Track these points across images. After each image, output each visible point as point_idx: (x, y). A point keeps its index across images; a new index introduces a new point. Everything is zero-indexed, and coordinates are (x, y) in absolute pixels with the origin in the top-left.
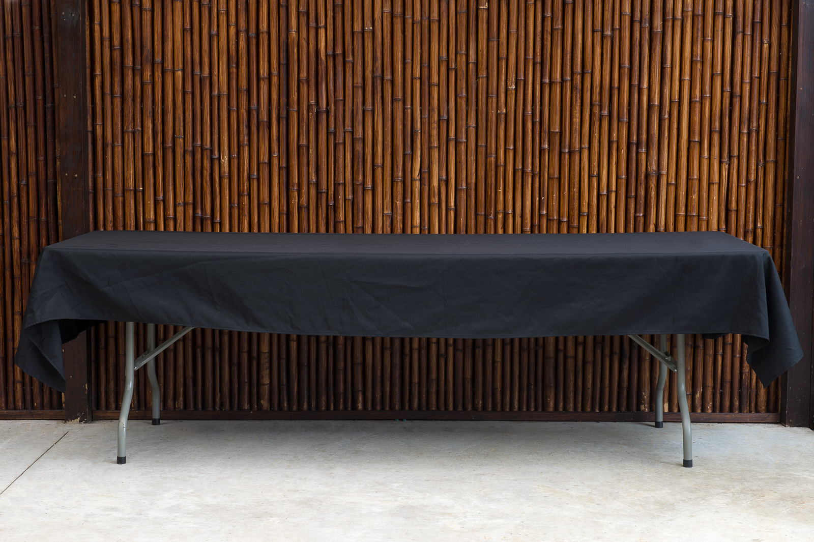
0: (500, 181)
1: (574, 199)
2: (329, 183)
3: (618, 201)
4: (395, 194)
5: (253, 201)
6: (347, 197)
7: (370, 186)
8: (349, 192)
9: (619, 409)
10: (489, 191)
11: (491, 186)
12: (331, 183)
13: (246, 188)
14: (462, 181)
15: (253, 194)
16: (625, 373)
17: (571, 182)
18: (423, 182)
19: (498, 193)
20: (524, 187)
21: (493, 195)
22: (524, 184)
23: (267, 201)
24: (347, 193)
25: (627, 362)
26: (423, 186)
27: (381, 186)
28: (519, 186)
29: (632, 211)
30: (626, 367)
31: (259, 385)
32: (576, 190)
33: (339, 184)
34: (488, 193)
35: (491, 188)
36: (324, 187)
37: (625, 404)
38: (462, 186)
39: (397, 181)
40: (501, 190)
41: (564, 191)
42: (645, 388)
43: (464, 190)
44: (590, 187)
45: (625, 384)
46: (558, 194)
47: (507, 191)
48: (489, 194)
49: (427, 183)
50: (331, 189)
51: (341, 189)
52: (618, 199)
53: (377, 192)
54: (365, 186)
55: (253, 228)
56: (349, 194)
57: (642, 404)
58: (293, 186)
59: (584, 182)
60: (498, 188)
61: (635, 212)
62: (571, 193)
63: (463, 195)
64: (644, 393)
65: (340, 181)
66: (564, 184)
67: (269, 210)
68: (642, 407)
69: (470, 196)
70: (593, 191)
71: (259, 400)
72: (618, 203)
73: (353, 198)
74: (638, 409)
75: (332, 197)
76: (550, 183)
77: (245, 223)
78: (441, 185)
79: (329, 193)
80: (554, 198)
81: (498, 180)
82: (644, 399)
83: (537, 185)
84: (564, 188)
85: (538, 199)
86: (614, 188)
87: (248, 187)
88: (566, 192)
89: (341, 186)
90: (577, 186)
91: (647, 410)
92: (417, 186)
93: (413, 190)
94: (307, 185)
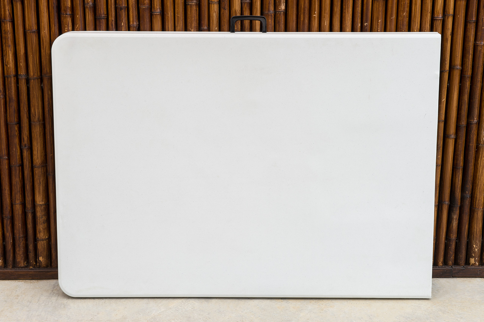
0: (315, 4)
1: (403, 25)
2: (109, 7)
3: (456, 27)
4: (189, 20)
5: (18, 28)
6: (131, 23)
7: (159, 11)
8: (133, 18)
9: (445, 263)
10: (302, 16)
11: (304, 10)
12: (111, 6)
13: (7, 13)
14: (269, 4)
15: (17, 21)
16: (455, 224)
17: (400, 5)
18: (222, 6)
19: (313, 19)
20: (344, 11)
21: (307, 21)
22: (344, 7)
23: (35, 28)
24: (131, 19)
25: (458, 212)
26: (222, 10)
27: (172, 10)
28: (337, 9)
29: (472, 38)
30: (455, 217)
31: (35, 240)
32: (405, 14)
33: (121, 9)
34: (300, 18)
35: (304, 13)
36: (102, 12)
37: (452, 257)
38: (269, 10)
39: (191, 6)
40: (316, 15)
41: (391, 16)
42: (476, 240)
43: (271, 15)
44: (423, 10)
45: (454, 236)
46: (384, 19)
47: (323, 16)
48: (302, 19)
49: (227, 7)
50: (111, 14)
51: (124, 14)
52: (456, 24)
53: (167, 18)
54: (153, 11)
55: (19, 61)
56: (133, 20)
57: (472, 257)
58: (65, 11)
59: (416, 4)
60: (313, 13)
61: (476, 39)
62: (400, 18)
63: (270, 20)
64: (474, 246)
65: (122, 4)
66: (392, 7)
67: (37, 40)
68: (472, 261)
69: (279, 22)
70: (427, 16)
71: (36, 256)
72: (455, 30)
73: (139, 25)
74: (467, 262)
75: (114, 24)
76: (375, 5)
77: (9, 56)
78: (244, 9)
79: (110, 18)
80: (380, 24)
81: (313, 3)
82: (475, 252)
83: (359, 9)
84: (392, 11)
85: (360, 25)
86: (451, 11)
87: (11, 11)
88: (394, 17)
89: (123, 11)
90: (407, 9)
91: (477, 264)
92: (216, 10)
93: (211, 15)
94: (82, 9)
